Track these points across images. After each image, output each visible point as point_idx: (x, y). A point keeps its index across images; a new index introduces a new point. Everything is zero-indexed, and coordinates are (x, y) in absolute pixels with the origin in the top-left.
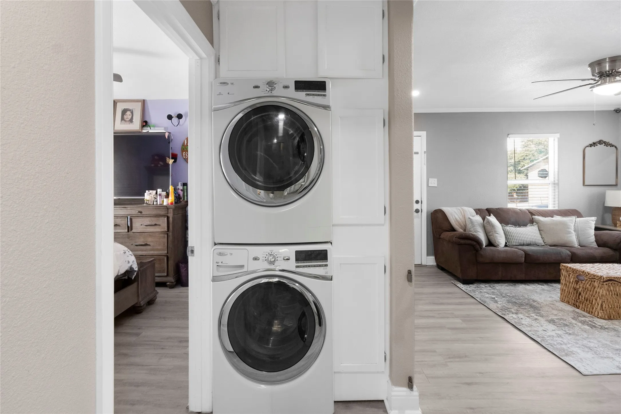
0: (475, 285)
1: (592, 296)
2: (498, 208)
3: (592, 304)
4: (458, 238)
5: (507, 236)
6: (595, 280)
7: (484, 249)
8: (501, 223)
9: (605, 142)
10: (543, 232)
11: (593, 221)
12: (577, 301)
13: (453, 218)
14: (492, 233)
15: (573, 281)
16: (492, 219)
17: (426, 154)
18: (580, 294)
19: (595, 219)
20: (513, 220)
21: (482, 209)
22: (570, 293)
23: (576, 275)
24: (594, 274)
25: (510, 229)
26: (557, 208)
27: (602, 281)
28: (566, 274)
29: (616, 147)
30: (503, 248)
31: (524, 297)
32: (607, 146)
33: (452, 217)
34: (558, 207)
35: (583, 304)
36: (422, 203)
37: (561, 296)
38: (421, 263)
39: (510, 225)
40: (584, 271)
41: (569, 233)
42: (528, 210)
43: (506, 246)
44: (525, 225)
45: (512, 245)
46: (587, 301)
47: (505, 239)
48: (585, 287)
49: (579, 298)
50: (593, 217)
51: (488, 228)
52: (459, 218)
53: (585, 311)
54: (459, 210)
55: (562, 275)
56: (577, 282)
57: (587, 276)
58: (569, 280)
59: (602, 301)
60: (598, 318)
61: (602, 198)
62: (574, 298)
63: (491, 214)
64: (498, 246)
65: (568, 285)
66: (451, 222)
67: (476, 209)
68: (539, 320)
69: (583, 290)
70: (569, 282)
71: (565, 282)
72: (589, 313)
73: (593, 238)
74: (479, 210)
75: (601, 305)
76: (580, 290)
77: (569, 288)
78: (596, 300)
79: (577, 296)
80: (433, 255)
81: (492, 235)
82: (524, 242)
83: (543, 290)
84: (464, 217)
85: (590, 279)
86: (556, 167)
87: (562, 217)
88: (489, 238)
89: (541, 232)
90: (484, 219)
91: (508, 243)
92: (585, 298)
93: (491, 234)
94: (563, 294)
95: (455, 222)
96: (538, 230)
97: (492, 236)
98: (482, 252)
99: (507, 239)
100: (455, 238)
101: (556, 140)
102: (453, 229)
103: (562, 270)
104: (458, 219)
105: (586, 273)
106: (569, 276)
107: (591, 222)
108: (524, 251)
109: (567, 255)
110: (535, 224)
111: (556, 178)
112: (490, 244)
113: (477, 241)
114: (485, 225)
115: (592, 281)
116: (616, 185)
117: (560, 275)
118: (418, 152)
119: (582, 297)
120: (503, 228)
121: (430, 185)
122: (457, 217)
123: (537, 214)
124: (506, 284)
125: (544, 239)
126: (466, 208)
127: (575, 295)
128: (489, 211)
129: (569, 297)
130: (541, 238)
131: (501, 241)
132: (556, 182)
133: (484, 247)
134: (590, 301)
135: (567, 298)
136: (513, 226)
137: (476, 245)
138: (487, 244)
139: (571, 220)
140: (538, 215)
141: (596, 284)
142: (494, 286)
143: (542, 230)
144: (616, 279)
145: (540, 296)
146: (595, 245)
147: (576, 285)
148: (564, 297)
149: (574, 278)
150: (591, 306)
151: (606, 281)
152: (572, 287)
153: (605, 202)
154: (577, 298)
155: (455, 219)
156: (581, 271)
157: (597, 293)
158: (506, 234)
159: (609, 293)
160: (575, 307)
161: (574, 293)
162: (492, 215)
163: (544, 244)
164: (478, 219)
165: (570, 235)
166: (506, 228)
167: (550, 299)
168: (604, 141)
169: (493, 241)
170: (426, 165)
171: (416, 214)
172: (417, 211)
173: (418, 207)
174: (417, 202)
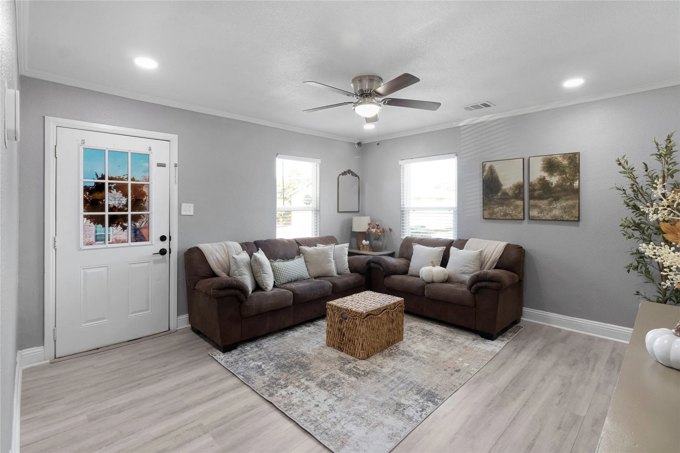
0: (239, 349)
1: (354, 336)
2: (267, 240)
3: (354, 344)
4: (217, 289)
5: (275, 274)
6: (356, 317)
7: (251, 297)
8: (269, 258)
9: (352, 172)
10: (308, 264)
11: (347, 247)
12: (341, 343)
13: (214, 259)
14: (260, 273)
15: (338, 321)
16: (260, 255)
17: (177, 168)
18: (344, 335)
19: (348, 246)
20: (281, 253)
21: (249, 243)
22: (335, 335)
23: (340, 314)
24: (356, 311)
25: (280, 264)
26: (318, 236)
27: (363, 317)
28: (331, 314)
29: (358, 177)
30: (271, 290)
31: (293, 352)
32: (353, 176)
33: (211, 257)
34: (320, 235)
35: (347, 345)
36: (170, 240)
37: (327, 340)
38: (169, 329)
39: (278, 260)
40: (347, 309)
41: (330, 261)
42: (295, 240)
43: (275, 286)
44: (293, 258)
45: (281, 284)
46: (350, 342)
47: (273, 278)
48: (348, 326)
49: (343, 339)
50: (347, 244)
51: (256, 267)
52: (222, 258)
53: (348, 353)
54: (221, 247)
55: (328, 315)
56: (341, 322)
57: (350, 314)
58: (334, 320)
59: (362, 340)
60: (359, 359)
61: (349, 224)
62: (338, 341)
63: (260, 248)
64: (266, 290)
65: (333, 326)
66: (210, 265)
67: (243, 243)
68: (310, 388)
69: (346, 330)
70: (334, 322)
71: (330, 323)
72: (352, 355)
73: (347, 265)
74: (246, 244)
75: (362, 345)
76: (344, 330)
77: (335, 329)
78: (358, 339)
79: (341, 338)
80: (187, 313)
81: (260, 276)
82: (291, 278)
83: (310, 333)
84: (228, 255)
85: (353, 316)
86: (318, 193)
87: (324, 245)
88: (256, 280)
89: (307, 263)
90: (251, 255)
91: (276, 282)
92: (348, 339)
93: (258, 274)
94: (329, 337)
95: (216, 264)
96: (304, 262)
97: (259, 278)
98: (247, 303)
99: (275, 277)
100: (214, 289)
101: (318, 165)
102: (213, 275)
103: (328, 309)
104: (220, 259)
105: (349, 311)
106: (334, 315)
107: (345, 247)
108: (292, 290)
109: (329, 287)
110: (302, 256)
111: (318, 205)
112: (258, 287)
113: (241, 288)
114: (253, 264)
115: (354, 319)
116: (358, 212)
117: (326, 315)
118: (165, 164)
119: (346, 338)
120: (272, 264)
121: (183, 213)
122: (218, 255)
123: (303, 243)
124: (275, 337)
125: (309, 271)
126: (230, 243)
127: (339, 337)
128: (258, 245)
129: (334, 339)
130: (307, 271)
131: (269, 281)
132: (318, 209)
133: (250, 293)
134: (352, 341)
135: (332, 341)
136: (282, 261)
137: (241, 295)
138: (254, 289)
139: (330, 248)
140: (304, 246)
141: (357, 322)
142: (261, 344)
143: (307, 262)
144: (372, 313)
145: (308, 345)
146: (348, 271)
147: (340, 325)
148: (330, 340)
149: (338, 317)
150: (353, 347)
151: (366, 317)
152: (337, 328)
153: (352, 228)
154: (342, 339)
155: (216, 260)
156: (345, 309)
157: (359, 332)
158: (274, 272)
159: (368, 329)
160: (339, 350)
161: (339, 335)
162: (260, 251)
163: (309, 277)
164: (244, 256)
165: (330, 263)
166: (274, 264)
167: (318, 346)
168: (351, 170)
169: (260, 284)
170: (177, 183)
171: (160, 257)
172: (163, 252)
173: (165, 245)
174: (163, 238)
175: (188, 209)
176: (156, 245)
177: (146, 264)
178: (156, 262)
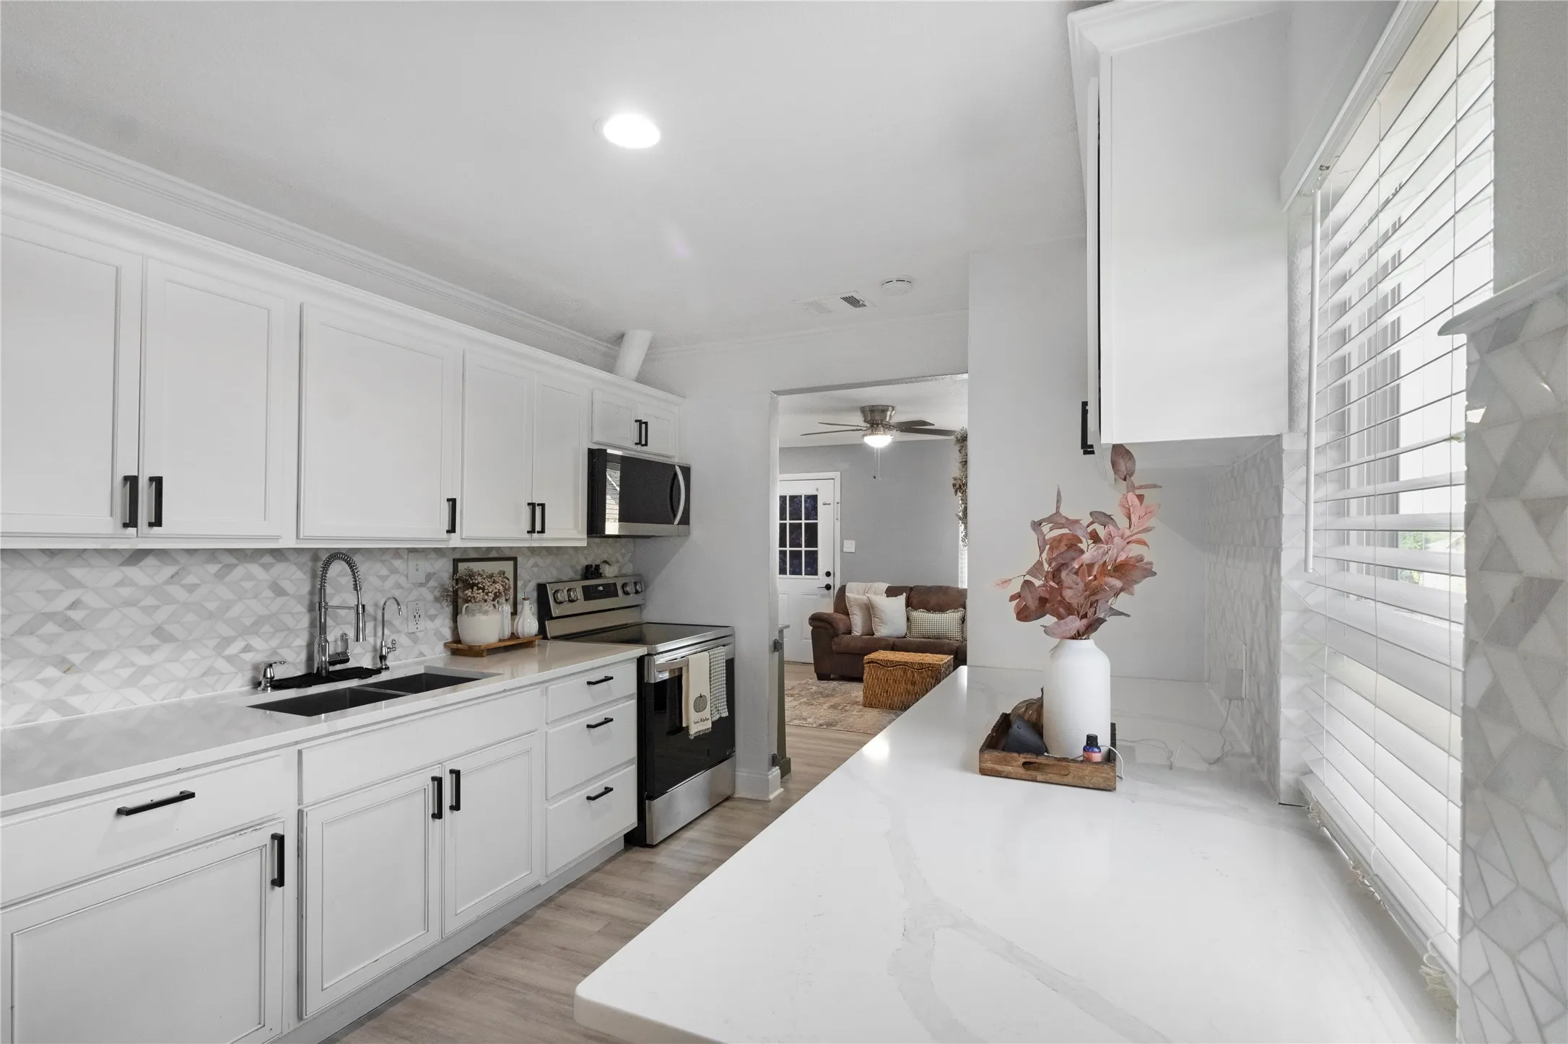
17: (839, 505)
36: (834, 576)
54: (865, 587)
121: (845, 550)
126: (878, 584)
159: (870, 677)
170: (839, 519)
171: (826, 591)
172: (828, 587)
173: (829, 581)
174: (828, 574)
175: (850, 546)
176: (821, 579)
177: (815, 596)
178: (823, 596)
